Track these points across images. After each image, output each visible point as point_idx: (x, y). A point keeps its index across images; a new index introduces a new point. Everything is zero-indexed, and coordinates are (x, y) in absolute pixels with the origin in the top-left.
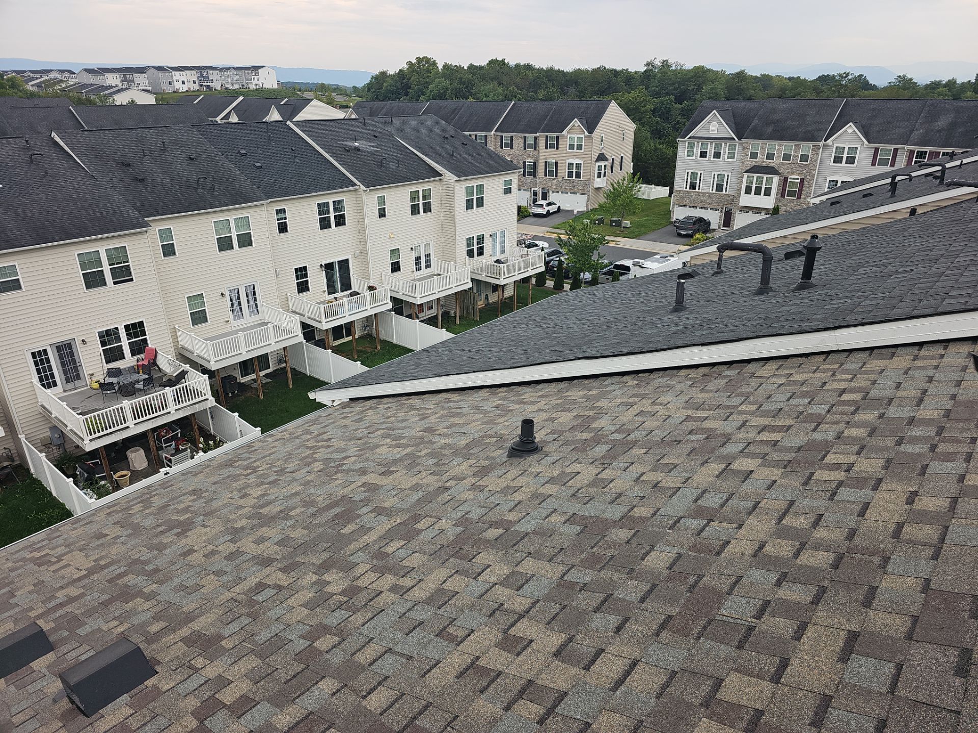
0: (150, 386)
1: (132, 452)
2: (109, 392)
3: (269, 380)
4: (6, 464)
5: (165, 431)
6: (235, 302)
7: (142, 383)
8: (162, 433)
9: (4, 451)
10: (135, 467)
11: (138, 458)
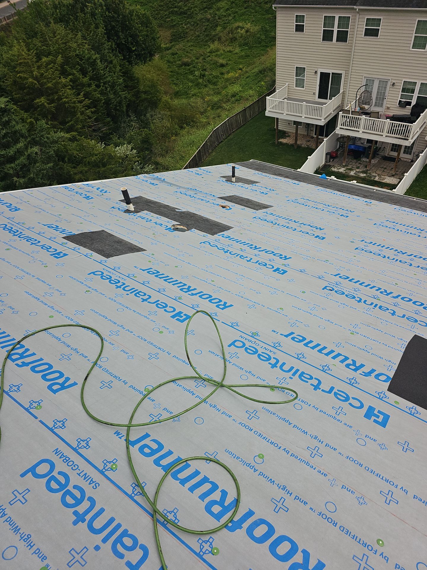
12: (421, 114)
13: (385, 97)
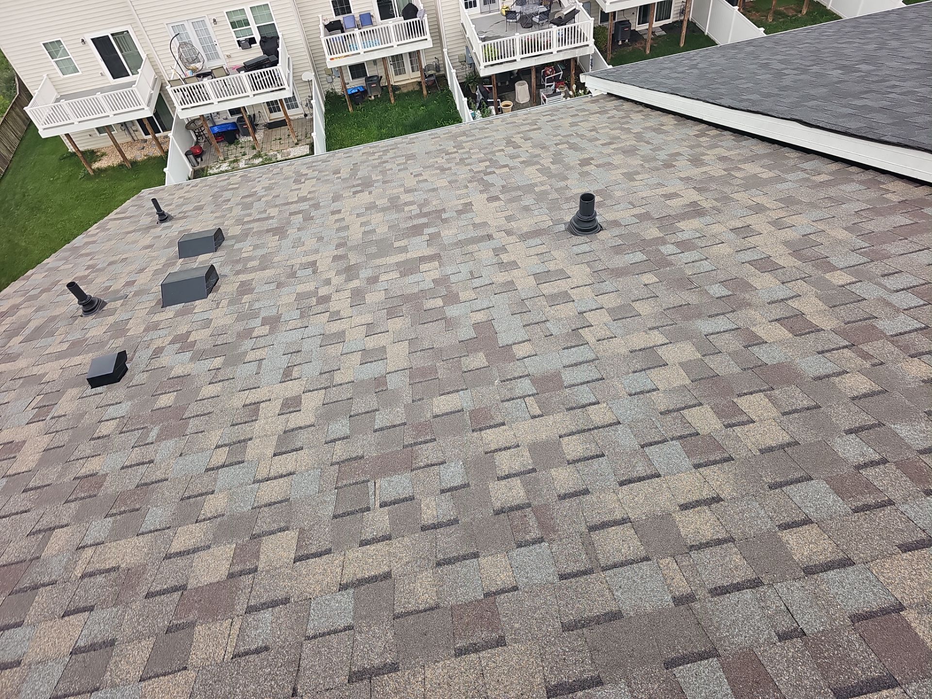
0: (544, 21)
1: (519, 85)
2: (511, 21)
3: (664, 33)
4: (432, 72)
5: (550, 70)
7: (538, 17)
8: (548, 72)
9: (435, 60)
10: (519, 100)
11: (522, 90)
13: (215, 43)
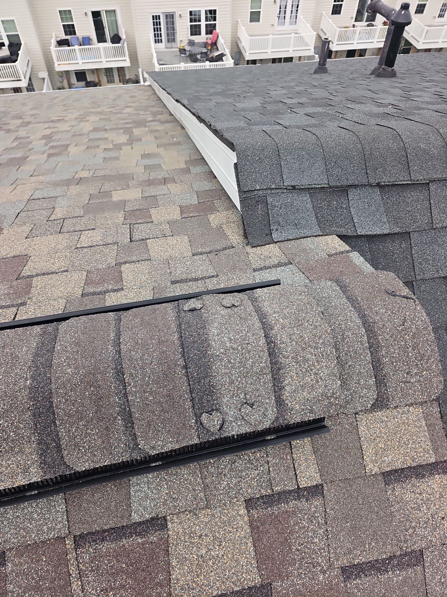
0: (205, 59)
2: (183, 55)
6: (283, 10)
7: (200, 55)
12: (19, 52)
